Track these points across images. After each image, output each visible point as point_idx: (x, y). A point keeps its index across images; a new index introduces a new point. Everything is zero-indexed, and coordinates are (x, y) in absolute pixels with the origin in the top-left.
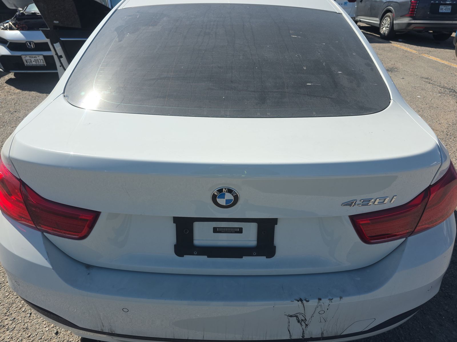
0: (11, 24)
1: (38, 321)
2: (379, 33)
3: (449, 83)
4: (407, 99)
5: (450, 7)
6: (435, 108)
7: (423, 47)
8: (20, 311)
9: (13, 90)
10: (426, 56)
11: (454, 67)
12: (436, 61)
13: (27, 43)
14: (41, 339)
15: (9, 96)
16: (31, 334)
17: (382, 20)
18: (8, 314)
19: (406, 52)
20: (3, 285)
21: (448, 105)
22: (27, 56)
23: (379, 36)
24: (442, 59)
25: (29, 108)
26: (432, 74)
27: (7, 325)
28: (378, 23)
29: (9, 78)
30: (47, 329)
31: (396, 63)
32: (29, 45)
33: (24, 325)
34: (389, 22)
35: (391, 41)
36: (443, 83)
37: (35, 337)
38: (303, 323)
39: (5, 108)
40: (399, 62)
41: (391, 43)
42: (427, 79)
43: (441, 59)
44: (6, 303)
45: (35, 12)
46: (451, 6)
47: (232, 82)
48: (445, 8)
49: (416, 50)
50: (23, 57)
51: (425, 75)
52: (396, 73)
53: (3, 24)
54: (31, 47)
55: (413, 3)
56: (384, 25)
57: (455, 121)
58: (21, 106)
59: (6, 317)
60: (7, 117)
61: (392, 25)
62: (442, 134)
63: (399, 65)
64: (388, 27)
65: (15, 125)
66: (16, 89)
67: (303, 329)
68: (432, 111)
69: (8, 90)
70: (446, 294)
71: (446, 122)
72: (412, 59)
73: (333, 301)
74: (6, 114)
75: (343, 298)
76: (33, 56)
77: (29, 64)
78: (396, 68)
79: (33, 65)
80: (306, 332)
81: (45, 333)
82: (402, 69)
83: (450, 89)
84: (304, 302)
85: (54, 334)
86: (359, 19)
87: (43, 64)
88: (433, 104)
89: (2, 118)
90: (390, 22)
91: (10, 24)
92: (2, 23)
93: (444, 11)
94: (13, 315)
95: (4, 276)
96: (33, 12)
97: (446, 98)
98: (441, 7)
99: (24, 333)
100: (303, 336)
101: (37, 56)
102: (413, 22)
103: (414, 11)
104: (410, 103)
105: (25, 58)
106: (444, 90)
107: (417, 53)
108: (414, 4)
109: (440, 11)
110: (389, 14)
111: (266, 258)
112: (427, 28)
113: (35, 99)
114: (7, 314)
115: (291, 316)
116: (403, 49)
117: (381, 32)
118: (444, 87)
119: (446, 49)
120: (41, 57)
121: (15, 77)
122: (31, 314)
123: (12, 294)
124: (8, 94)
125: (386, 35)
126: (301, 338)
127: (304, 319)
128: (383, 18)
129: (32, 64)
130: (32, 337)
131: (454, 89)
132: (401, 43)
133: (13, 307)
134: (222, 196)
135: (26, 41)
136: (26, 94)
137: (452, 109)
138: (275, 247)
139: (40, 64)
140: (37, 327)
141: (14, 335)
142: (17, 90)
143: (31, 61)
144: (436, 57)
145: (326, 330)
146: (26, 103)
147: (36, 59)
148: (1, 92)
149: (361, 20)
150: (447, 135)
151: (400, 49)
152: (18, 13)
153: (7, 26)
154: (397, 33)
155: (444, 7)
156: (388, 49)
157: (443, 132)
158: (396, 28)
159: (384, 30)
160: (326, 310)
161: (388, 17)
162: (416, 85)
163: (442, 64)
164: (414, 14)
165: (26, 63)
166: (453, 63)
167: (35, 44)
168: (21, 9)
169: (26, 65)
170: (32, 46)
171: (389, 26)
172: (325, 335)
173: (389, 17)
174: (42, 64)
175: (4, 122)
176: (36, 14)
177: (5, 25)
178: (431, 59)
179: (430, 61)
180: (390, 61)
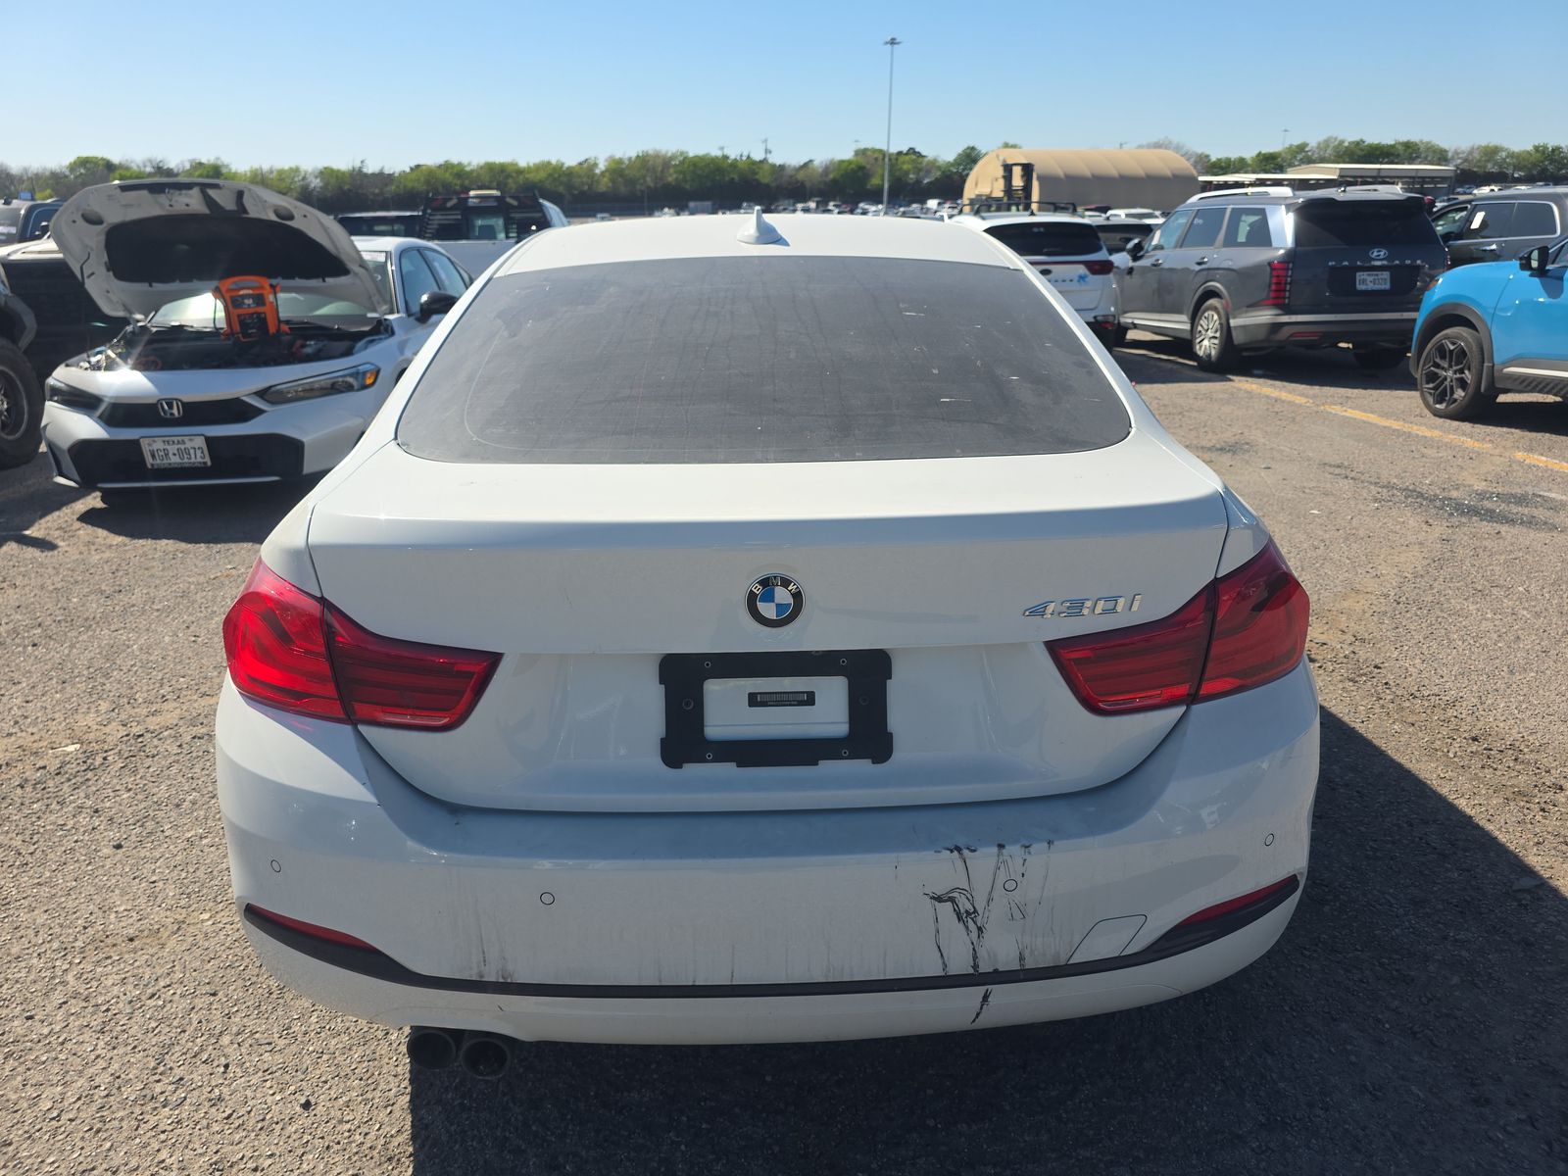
0: (113, 355)
1: (249, 1081)
2: (1194, 356)
3: (1403, 475)
4: (1281, 518)
5: (1386, 275)
6: (1362, 539)
7: (1328, 388)
8: (194, 1060)
9: (105, 539)
10: (1336, 410)
11: (1421, 434)
12: (1364, 422)
13: (161, 404)
14: (263, 1120)
15: (93, 553)
16: (234, 1111)
17: (1197, 320)
18: (161, 1069)
19: (1276, 401)
20: (139, 1005)
21: (1401, 529)
22: (156, 439)
23: (1195, 364)
24: (1386, 415)
25: (158, 582)
26: (1353, 453)
27: (162, 1093)
28: (1187, 327)
29: (87, 509)
30: (278, 1098)
31: (1246, 431)
32: (166, 407)
33: (210, 1092)
34: (1218, 322)
35: (1230, 374)
36: (1387, 476)
37: (245, 1118)
38: (971, 924)
39: (87, 584)
40: (1257, 429)
41: (1230, 380)
42: (1339, 467)
43: (1380, 416)
44: (154, 1046)
45: (183, 323)
46: (1388, 273)
47: (775, 400)
48: (1371, 278)
49: (1307, 397)
50: (144, 443)
51: (1336, 459)
52: (1246, 457)
53: (89, 357)
54: (172, 414)
55: (1275, 269)
56: (1203, 332)
57: (1420, 568)
58: (134, 577)
59: (157, 1077)
60: (94, 605)
61: (1227, 332)
62: (1382, 601)
63: (1256, 436)
64: (1215, 338)
65: (122, 625)
66: (113, 535)
67: (973, 943)
68: (1355, 546)
69: (87, 539)
70: (1394, 973)
71: (1395, 571)
72: (1294, 419)
73: (1032, 849)
74: (90, 598)
75: (1055, 843)
76: (176, 439)
77: (158, 461)
78: (1247, 444)
79: (170, 464)
80: (982, 953)
81: (273, 1107)
82: (1265, 445)
83: (1406, 489)
84: (966, 852)
85: (298, 1108)
86: (1130, 321)
87: (202, 461)
88: (1357, 530)
89: (81, 609)
90: (1221, 324)
91: (108, 357)
92: (85, 355)
93: (1370, 286)
94: (174, 1071)
95: (137, 985)
96: (177, 324)
97: (1394, 512)
98: (1360, 276)
99: (213, 1110)
100: (975, 966)
101: (186, 439)
102: (1285, 319)
103: (1285, 291)
104: (1288, 528)
105: (149, 445)
106: (1390, 493)
107: (1308, 404)
108: (1281, 273)
109: (1360, 287)
110: (1213, 302)
111: (874, 763)
112: (1332, 335)
113: (174, 558)
114: (159, 1071)
115: (939, 899)
116: (1267, 394)
117: (1199, 352)
118: (1389, 486)
119: (1396, 389)
120: (200, 442)
121: (104, 506)
122: (226, 1066)
123: (167, 1023)
124: (89, 550)
125: (1213, 359)
126: (972, 971)
127: (973, 910)
128: (1199, 314)
129: (169, 461)
130: (239, 1118)
131: (1418, 489)
132: (1262, 381)
133: (173, 1054)
134: (769, 597)
135: (157, 399)
136: (143, 546)
137: (1412, 538)
138: (891, 734)
139: (193, 460)
140: (249, 1093)
141: (184, 1115)
142: (117, 537)
143: (167, 455)
144: (1365, 411)
145: (1029, 948)
146: (147, 569)
147: (183, 447)
148: (69, 545)
149: (1136, 322)
150: (1398, 603)
151: (1260, 394)
152: (132, 326)
153: (98, 362)
154: (1245, 354)
155: (1369, 275)
156: (1221, 396)
157: (1387, 596)
158: (1238, 338)
159: (1207, 345)
160: (1019, 878)
161: (1212, 310)
162: (1305, 484)
163: (1385, 427)
164: (1284, 298)
165: (149, 461)
166: (1416, 424)
167: (183, 404)
168: (139, 316)
169: (149, 466)
170: (175, 411)
171: (1218, 335)
172: (1030, 964)
173: (1215, 309)
174: (199, 460)
175: (87, 619)
176: (185, 328)
177: (94, 360)
178: (1351, 418)
179: (1347, 422)
180: (1230, 425)
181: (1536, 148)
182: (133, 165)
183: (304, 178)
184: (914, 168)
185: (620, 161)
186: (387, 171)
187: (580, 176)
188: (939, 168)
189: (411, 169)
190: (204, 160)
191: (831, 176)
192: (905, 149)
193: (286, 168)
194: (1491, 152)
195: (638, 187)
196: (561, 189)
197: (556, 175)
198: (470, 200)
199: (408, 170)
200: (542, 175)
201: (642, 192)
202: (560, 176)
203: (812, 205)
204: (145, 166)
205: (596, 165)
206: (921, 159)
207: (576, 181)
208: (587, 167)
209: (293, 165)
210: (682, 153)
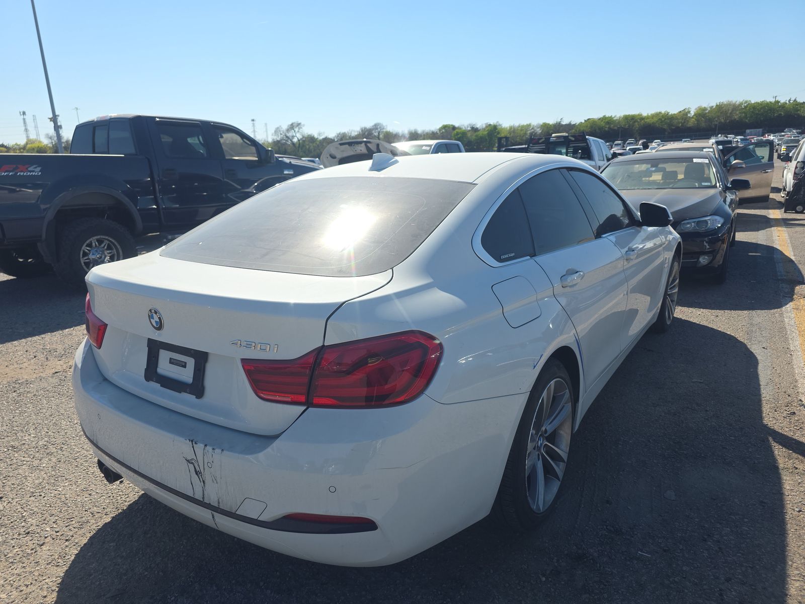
38: (200, 477)
67: (202, 487)
73: (215, 451)
75: (224, 451)
80: (206, 493)
84: (194, 443)
111: (196, 398)
115: (188, 461)
127: (200, 471)
138: (204, 388)
145: (221, 498)
160: (212, 463)
172: (221, 507)
182: (463, 127)
183: (533, 128)
185: (705, 109)
186: (573, 123)
187: (677, 119)
189: (585, 121)
190: (492, 123)
193: (525, 124)
195: (713, 123)
196: (665, 127)
197: (663, 119)
198: (551, 138)
199: (583, 121)
200: (655, 119)
201: (716, 125)
202: (665, 119)
204: (468, 127)
205: (689, 112)
207: (675, 122)
208: (684, 114)
209: (528, 123)
210: (746, 102)
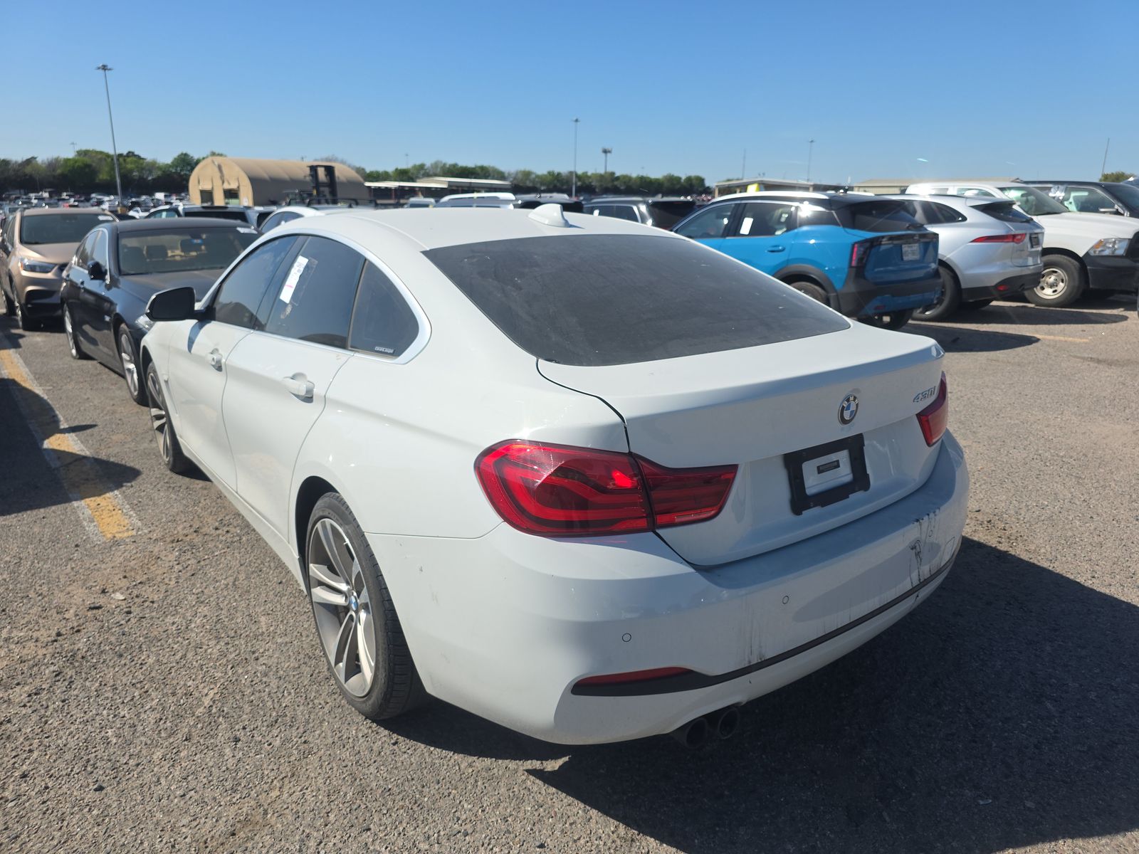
38: (919, 558)
67: (918, 569)
80: (921, 572)
84: (920, 521)
100: (919, 580)
111: (864, 492)
126: (918, 583)
127: (920, 550)
138: (868, 475)
145: (932, 564)
160: (933, 529)
172: (932, 572)
181: (549, 173)
184: (137, 167)
188: (159, 168)
191: (59, 171)
192: (125, 153)
194: (527, 174)
203: (46, 195)
206: (141, 161)
